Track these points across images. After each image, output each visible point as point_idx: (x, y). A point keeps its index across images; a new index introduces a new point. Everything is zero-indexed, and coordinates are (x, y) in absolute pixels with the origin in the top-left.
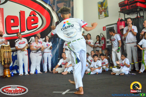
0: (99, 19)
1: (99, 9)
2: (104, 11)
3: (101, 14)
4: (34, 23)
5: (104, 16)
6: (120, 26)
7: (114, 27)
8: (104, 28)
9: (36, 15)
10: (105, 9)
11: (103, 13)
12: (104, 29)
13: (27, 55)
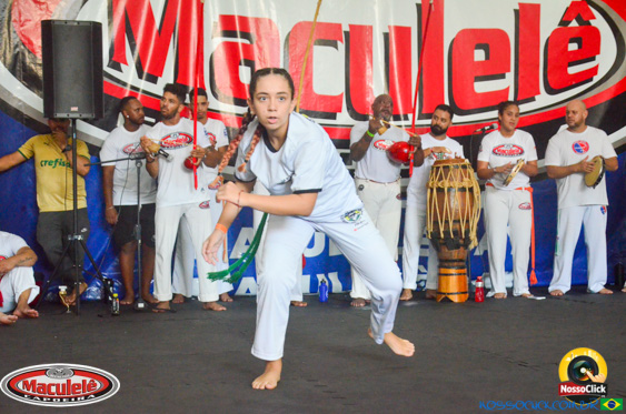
9: (592, 21)
13: (529, 208)
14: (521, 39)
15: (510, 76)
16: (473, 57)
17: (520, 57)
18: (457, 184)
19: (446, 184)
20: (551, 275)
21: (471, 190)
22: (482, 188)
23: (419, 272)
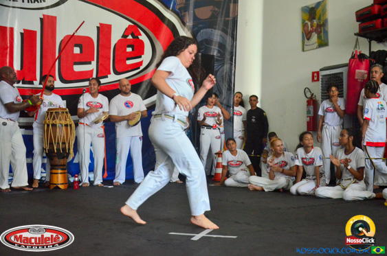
0: (303, 50)
1: (304, 25)
2: (316, 31)
3: (308, 39)
4: (133, 56)
5: (317, 44)
6: (357, 71)
7: (342, 73)
8: (315, 75)
9: (139, 37)
10: (319, 26)
11: (315, 37)
12: (316, 79)
13: (103, 137)
14: (100, 43)
15: (94, 63)
16: (73, 51)
17: (100, 53)
18: (63, 122)
19: (57, 122)
20: (114, 174)
21: (71, 125)
22: (77, 125)
23: (42, 172)
